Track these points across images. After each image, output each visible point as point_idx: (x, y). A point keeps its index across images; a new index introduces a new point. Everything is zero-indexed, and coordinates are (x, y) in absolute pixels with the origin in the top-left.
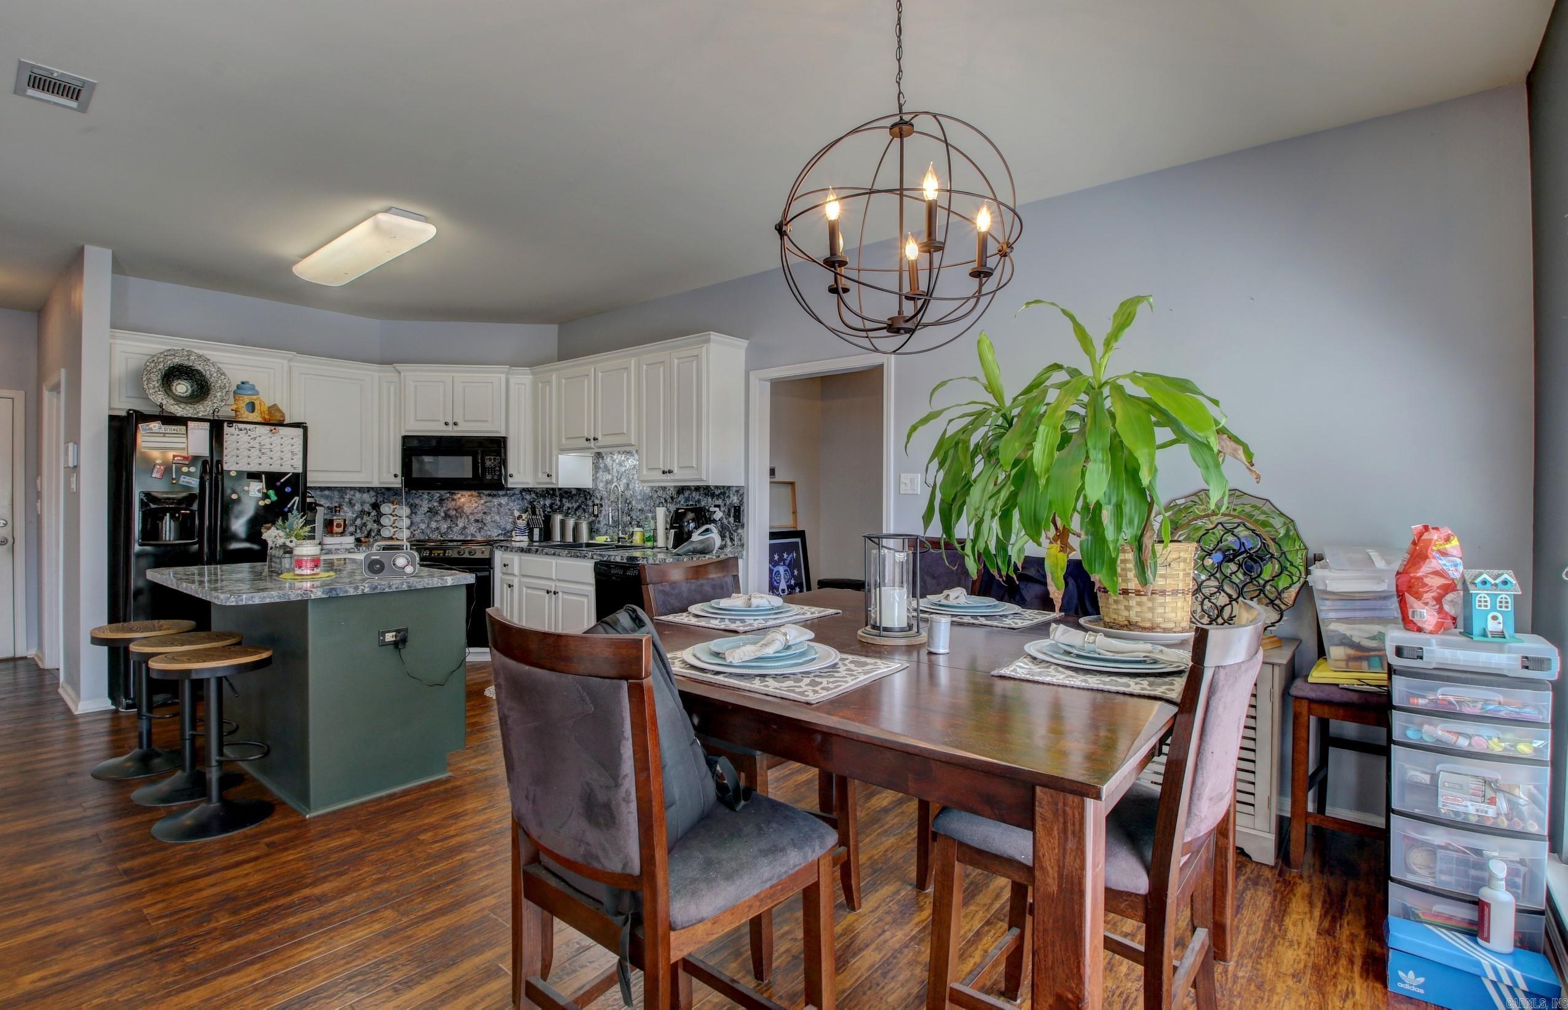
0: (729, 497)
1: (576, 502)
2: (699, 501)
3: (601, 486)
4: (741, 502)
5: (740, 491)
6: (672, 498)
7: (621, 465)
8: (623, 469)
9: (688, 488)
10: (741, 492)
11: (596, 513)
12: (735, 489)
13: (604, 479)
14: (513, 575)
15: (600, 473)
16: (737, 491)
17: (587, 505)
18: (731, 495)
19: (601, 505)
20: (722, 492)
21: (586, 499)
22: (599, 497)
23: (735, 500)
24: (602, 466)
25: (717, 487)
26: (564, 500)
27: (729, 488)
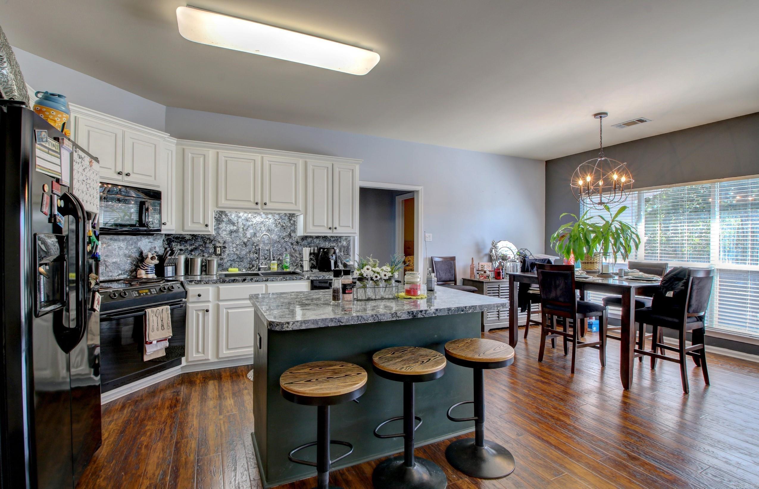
0: (340, 242)
1: (191, 245)
2: (319, 244)
3: (224, 234)
4: (349, 245)
5: (347, 239)
6: (297, 242)
7: (247, 221)
8: (250, 223)
9: (311, 237)
10: (349, 239)
11: (218, 252)
12: (344, 238)
13: (228, 229)
14: (209, 301)
15: (223, 226)
16: (346, 239)
17: (206, 247)
18: (342, 241)
19: (225, 247)
20: (337, 239)
21: (205, 243)
22: (222, 241)
23: (345, 243)
24: (225, 220)
25: (332, 237)
26: (174, 244)
27: (340, 237)
